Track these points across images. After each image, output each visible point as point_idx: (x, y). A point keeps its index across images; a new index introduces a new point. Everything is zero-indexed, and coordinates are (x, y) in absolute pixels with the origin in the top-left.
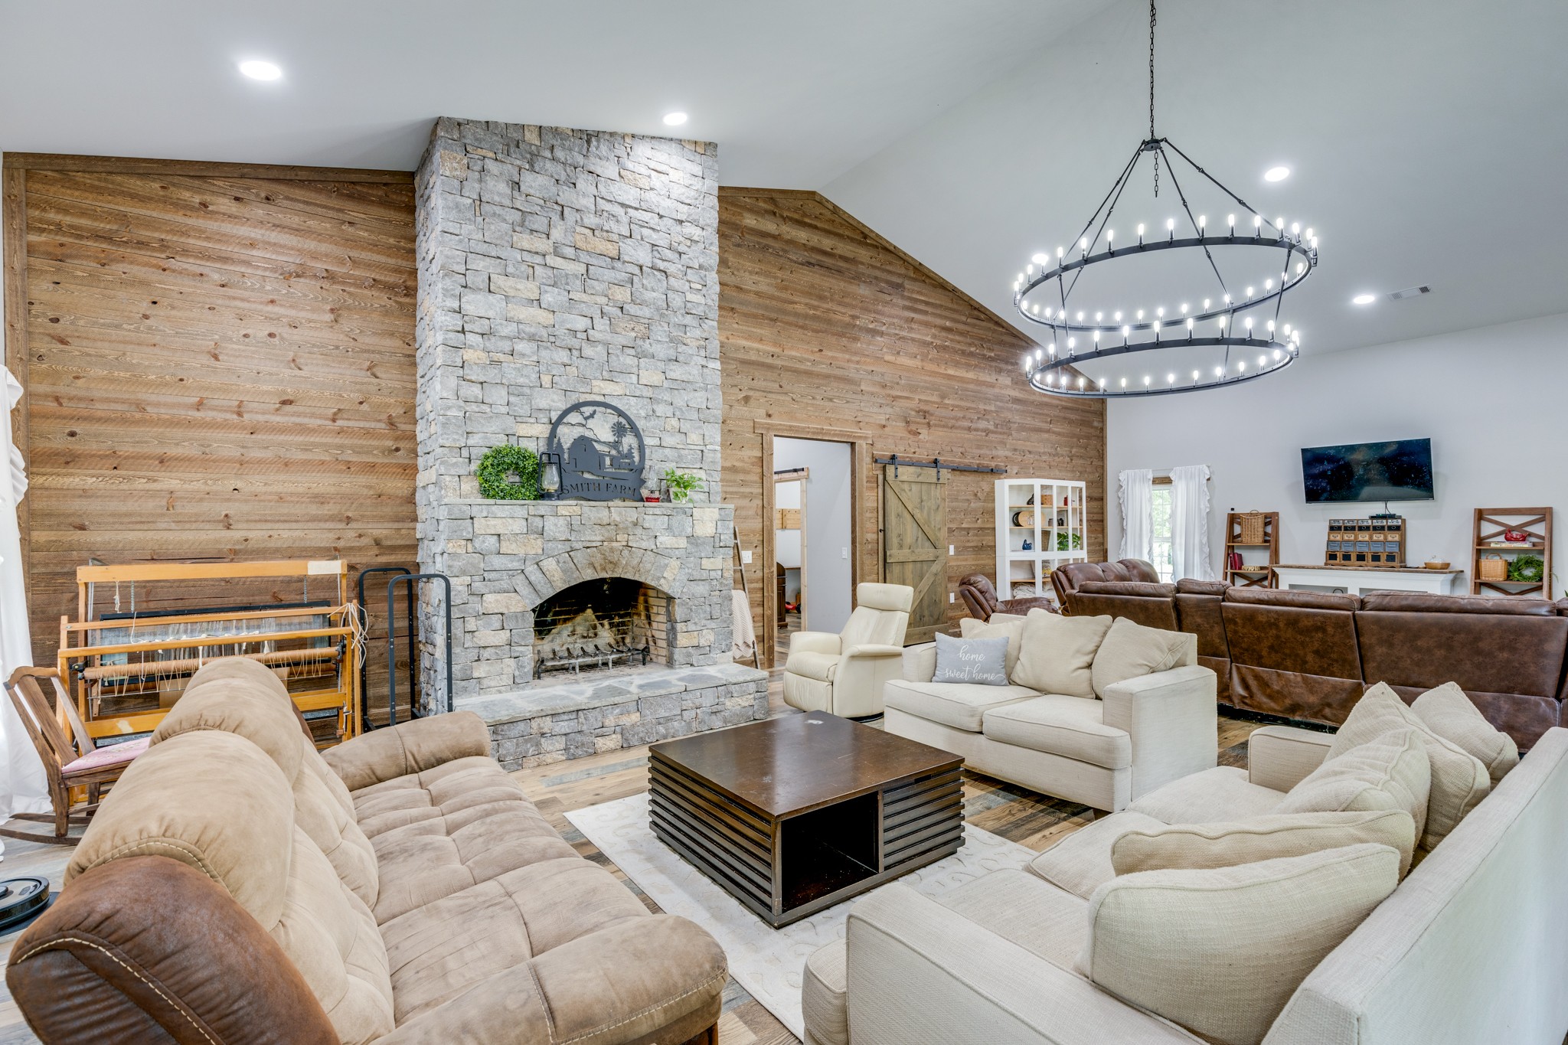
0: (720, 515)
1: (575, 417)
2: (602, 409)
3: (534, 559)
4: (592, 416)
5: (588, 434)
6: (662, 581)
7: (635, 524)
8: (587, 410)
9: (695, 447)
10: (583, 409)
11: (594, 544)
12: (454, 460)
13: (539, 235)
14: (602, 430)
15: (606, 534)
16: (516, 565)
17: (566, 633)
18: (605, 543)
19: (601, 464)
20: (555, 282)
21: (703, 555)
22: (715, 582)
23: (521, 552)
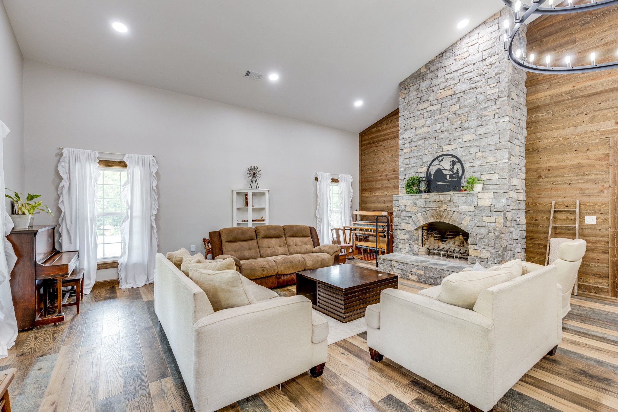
0: (494, 195)
1: (436, 162)
2: (446, 157)
3: (414, 213)
4: (442, 160)
5: (441, 167)
6: (461, 225)
7: (450, 201)
8: (440, 159)
9: (492, 163)
10: (439, 159)
11: (433, 209)
12: (402, 183)
13: (425, 102)
14: (446, 165)
15: (438, 205)
16: (410, 215)
17: (452, 243)
18: (438, 209)
19: (445, 178)
20: (430, 116)
21: (483, 215)
22: (491, 228)
23: (411, 211)
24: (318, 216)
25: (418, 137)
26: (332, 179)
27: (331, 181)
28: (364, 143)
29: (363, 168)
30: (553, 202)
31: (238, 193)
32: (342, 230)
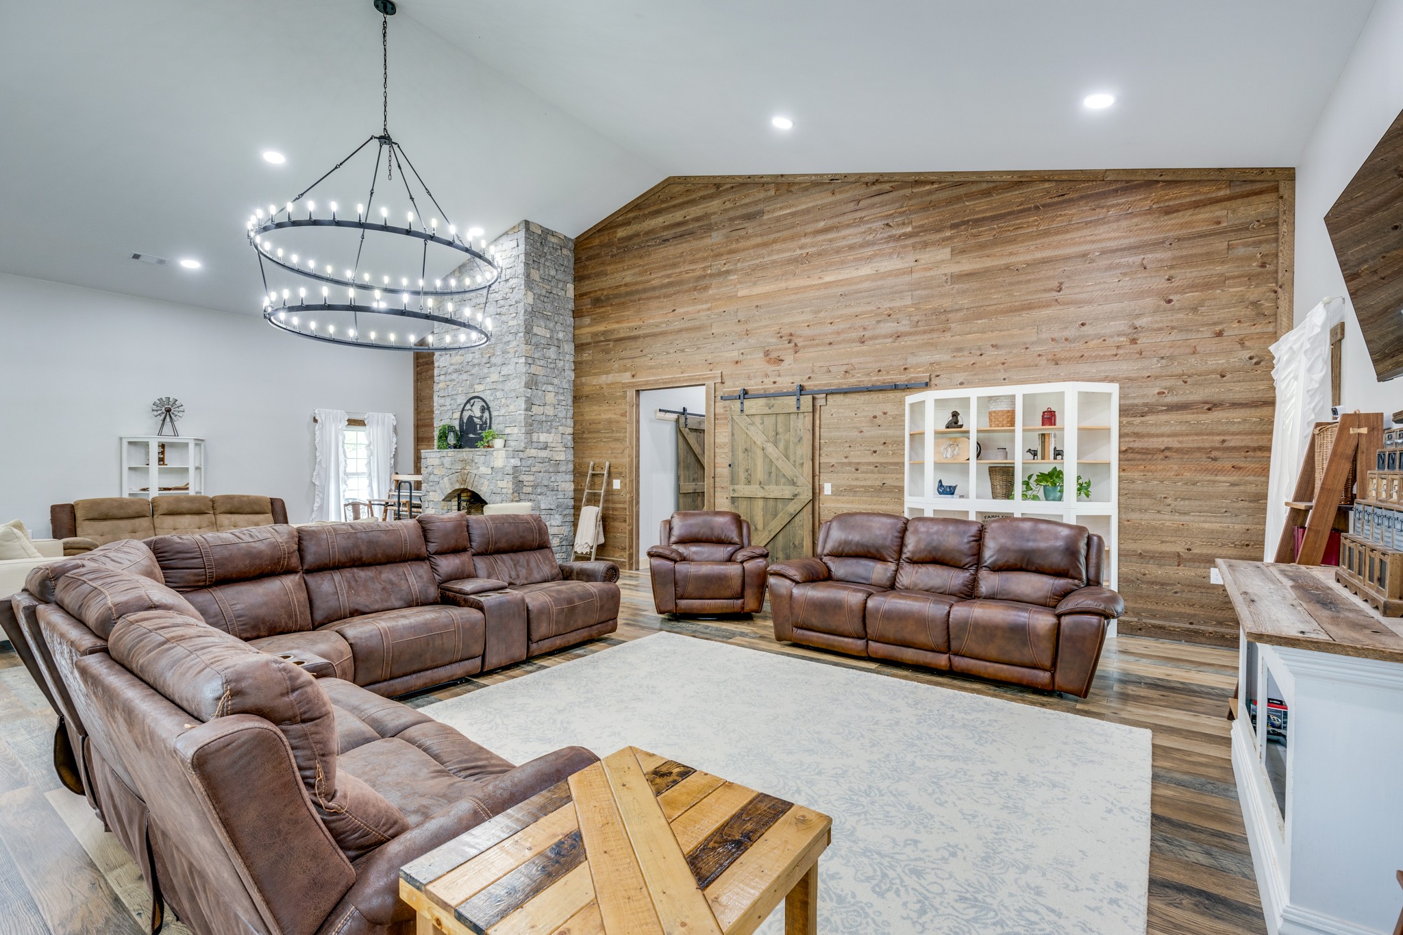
1: (468, 406)
2: (477, 400)
4: (474, 404)
5: (472, 414)
14: (477, 411)
19: (476, 428)
24: (317, 483)
25: (452, 367)
26: (348, 420)
27: (347, 423)
28: (421, 361)
29: (420, 403)
30: (592, 463)
31: (130, 443)
32: (365, 505)
